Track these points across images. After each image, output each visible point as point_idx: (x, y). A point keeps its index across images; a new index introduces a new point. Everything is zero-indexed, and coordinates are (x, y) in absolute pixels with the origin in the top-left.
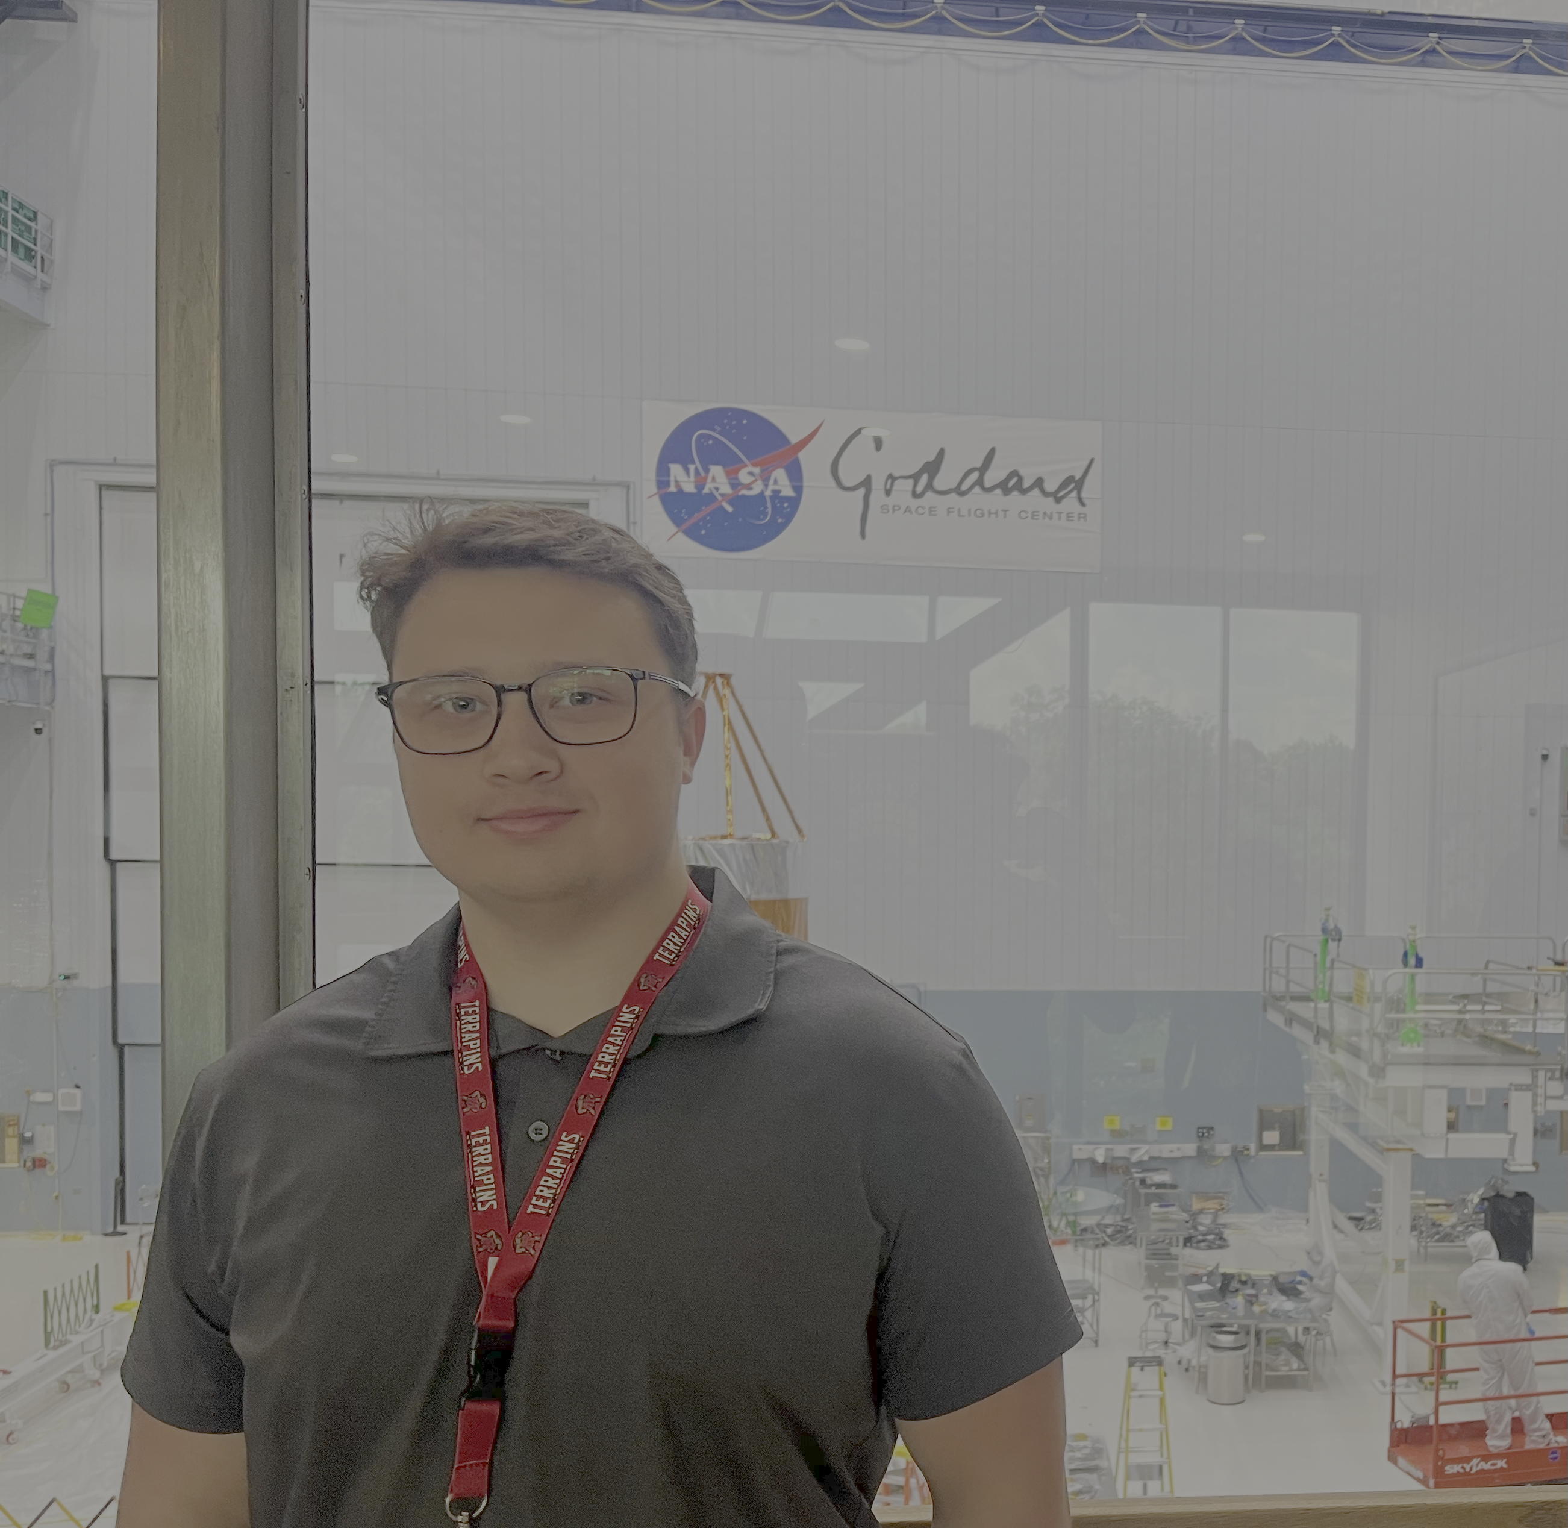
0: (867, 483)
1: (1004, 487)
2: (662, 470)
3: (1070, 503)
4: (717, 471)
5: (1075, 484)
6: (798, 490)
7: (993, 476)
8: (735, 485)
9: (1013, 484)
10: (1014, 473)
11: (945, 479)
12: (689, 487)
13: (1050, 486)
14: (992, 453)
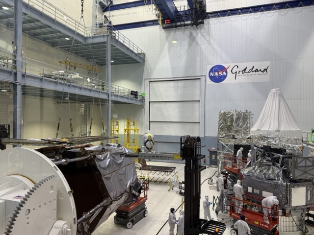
0: (236, 72)
1: (255, 71)
2: (209, 73)
3: (265, 72)
4: (216, 73)
5: (266, 70)
6: (227, 74)
7: (253, 70)
8: (219, 74)
9: (257, 70)
10: (257, 69)
11: (247, 71)
12: (213, 75)
13: (262, 70)
14: (253, 67)
